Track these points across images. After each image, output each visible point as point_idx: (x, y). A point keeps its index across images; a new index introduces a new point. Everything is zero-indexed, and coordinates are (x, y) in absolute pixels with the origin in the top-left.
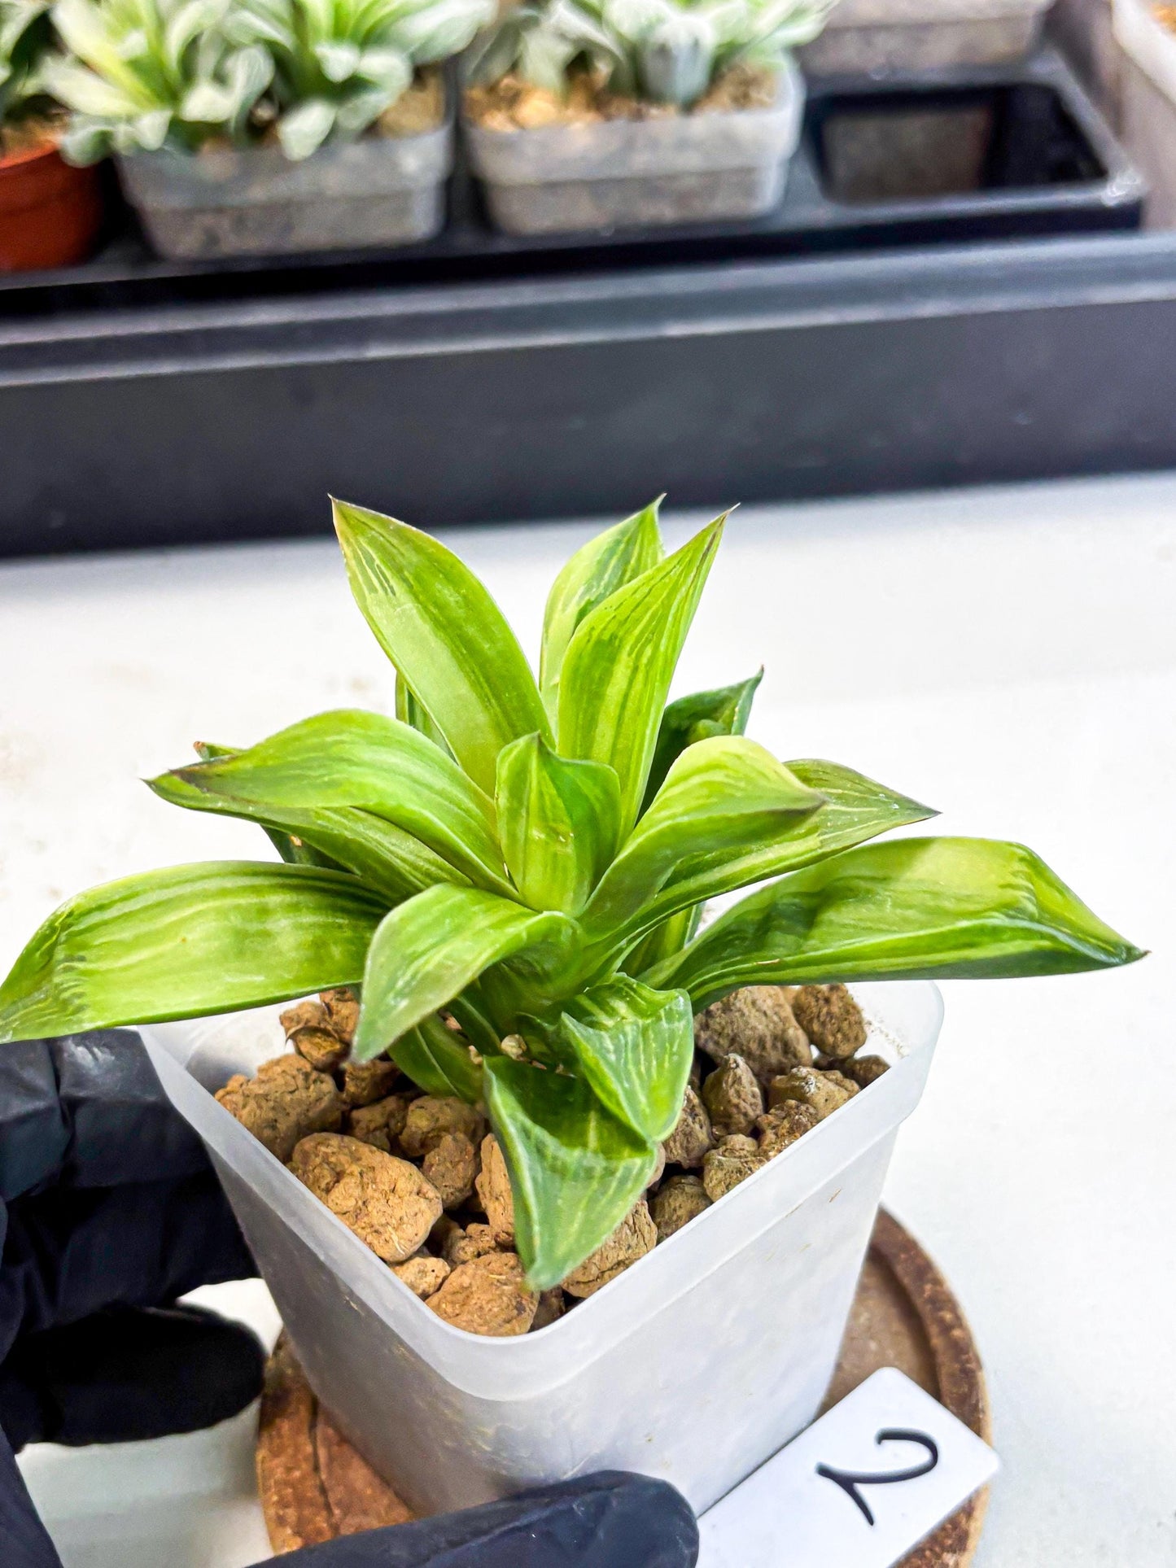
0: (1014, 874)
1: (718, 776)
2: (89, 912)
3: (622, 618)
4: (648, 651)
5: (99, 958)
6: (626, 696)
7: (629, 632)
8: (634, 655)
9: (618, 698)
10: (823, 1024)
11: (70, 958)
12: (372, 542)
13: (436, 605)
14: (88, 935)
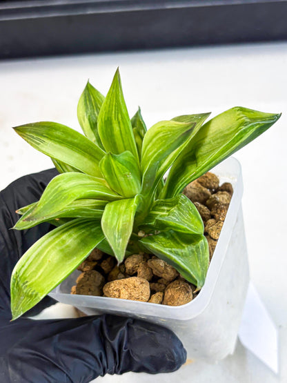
0: (239, 115)
1: (161, 135)
2: (21, 269)
3: (108, 111)
5: (31, 279)
6: (120, 131)
7: (111, 114)
8: (116, 119)
9: (119, 133)
10: (209, 183)
11: (24, 284)
12: (30, 132)
13: (57, 138)
14: (24, 275)
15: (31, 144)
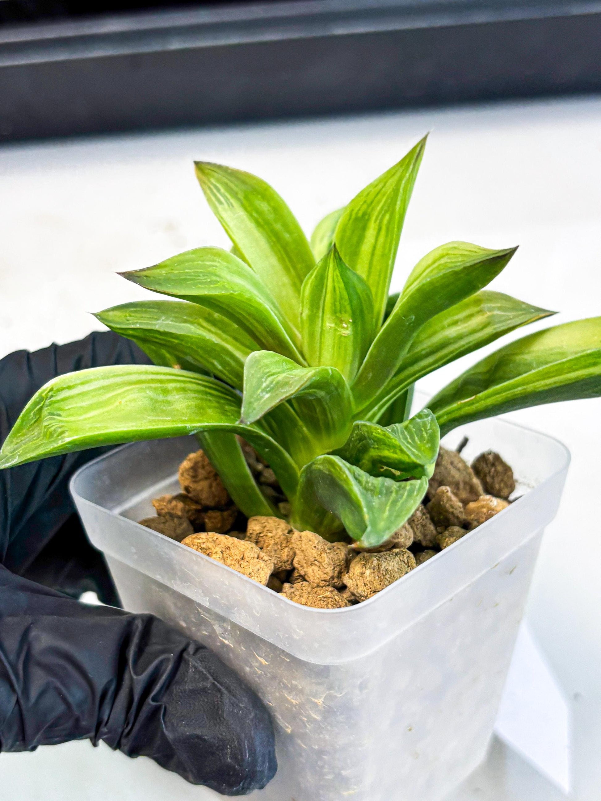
2: (63, 389)
3: (369, 201)
4: (387, 217)
5: (70, 415)
6: (374, 248)
7: (373, 209)
8: (378, 221)
9: (370, 250)
10: (493, 477)
11: (51, 414)
12: (218, 180)
13: (257, 212)
14: (62, 403)
15: (209, 200)
